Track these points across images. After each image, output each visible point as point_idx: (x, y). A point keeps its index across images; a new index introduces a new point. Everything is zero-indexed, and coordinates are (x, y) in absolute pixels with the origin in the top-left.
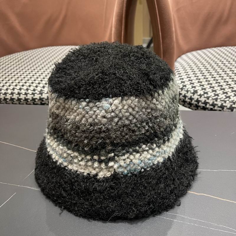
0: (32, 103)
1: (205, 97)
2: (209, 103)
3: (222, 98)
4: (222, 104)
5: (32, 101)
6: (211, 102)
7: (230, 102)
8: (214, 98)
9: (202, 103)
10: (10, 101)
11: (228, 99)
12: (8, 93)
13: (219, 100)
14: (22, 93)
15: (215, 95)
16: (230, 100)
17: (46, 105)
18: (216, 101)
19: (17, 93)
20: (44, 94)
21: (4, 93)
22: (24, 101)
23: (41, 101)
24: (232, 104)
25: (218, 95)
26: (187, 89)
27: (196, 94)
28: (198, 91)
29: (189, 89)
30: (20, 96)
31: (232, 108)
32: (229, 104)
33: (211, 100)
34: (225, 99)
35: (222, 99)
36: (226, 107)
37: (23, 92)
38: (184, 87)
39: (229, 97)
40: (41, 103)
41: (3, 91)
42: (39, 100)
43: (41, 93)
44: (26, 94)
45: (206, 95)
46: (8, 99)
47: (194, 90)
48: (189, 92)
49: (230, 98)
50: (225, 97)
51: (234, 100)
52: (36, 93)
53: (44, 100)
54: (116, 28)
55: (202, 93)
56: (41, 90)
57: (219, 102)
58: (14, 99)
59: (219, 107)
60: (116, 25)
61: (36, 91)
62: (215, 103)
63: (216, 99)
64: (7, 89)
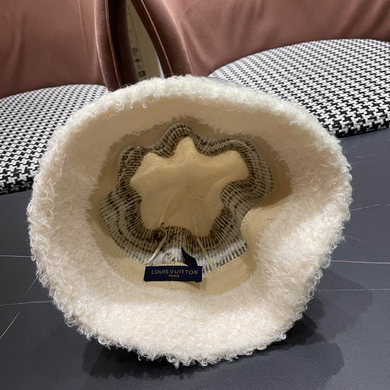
0: (6, 192)
17: (27, 189)
23: (19, 186)
40: (20, 188)
53: (23, 182)
54: (103, 59)
60: (102, 54)
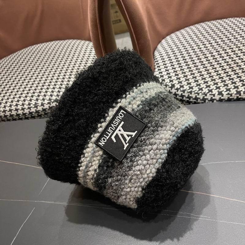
1: (181, 91)
2: (185, 96)
3: (196, 90)
4: (196, 96)
5: (29, 115)
6: (187, 95)
7: (202, 94)
8: (189, 91)
9: (179, 96)
10: (10, 117)
11: (201, 91)
12: (6, 110)
13: (193, 93)
14: (19, 109)
15: (190, 88)
16: (203, 92)
18: (191, 94)
19: (14, 110)
20: (38, 107)
21: (3, 111)
22: (23, 116)
24: (204, 95)
25: (192, 88)
26: (166, 83)
27: (173, 88)
28: (175, 85)
29: (167, 84)
30: (18, 112)
31: (204, 99)
32: (202, 96)
33: (186, 93)
34: (198, 91)
35: (196, 92)
36: (200, 98)
37: (20, 107)
38: (163, 82)
39: (201, 89)
40: (38, 115)
41: (2, 109)
42: (35, 113)
43: (36, 106)
44: (23, 109)
45: (182, 89)
46: (8, 116)
47: (171, 84)
48: (168, 86)
50: (198, 90)
51: (206, 92)
52: (32, 107)
53: (40, 112)
55: (179, 87)
56: (36, 104)
57: (194, 95)
58: (13, 115)
59: (193, 99)
61: (32, 105)
62: (190, 95)
63: (191, 92)
64: (5, 107)
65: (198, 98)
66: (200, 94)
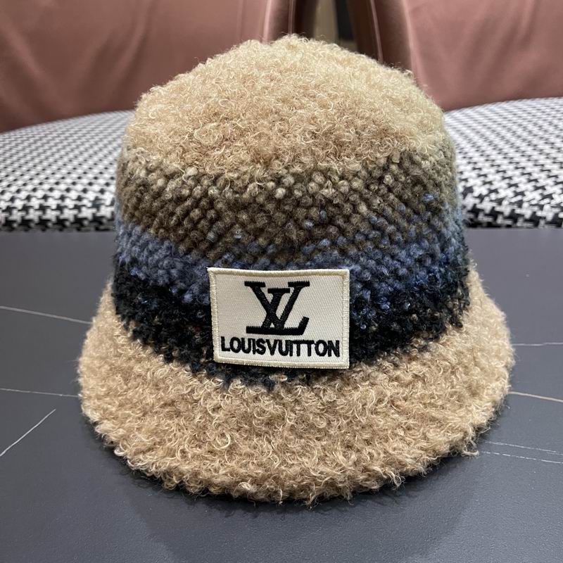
1: (491, 201)
2: (501, 213)
3: (534, 199)
4: (534, 213)
5: (74, 225)
6: (507, 211)
7: (552, 207)
8: (513, 200)
9: (486, 215)
11: (547, 200)
13: (525, 205)
15: (516, 194)
16: (553, 202)
18: (520, 207)
20: (103, 208)
21: (4, 208)
23: (96, 224)
24: (557, 210)
27: (470, 195)
28: (475, 188)
30: (44, 213)
31: (558, 221)
32: (552, 211)
33: (506, 206)
34: (540, 201)
35: (534, 202)
36: (545, 218)
37: (52, 203)
39: (550, 196)
41: (4, 205)
42: (91, 222)
43: (96, 204)
44: (60, 208)
46: (15, 221)
47: (464, 186)
49: (552, 199)
50: (539, 197)
52: (84, 206)
55: (485, 192)
56: (97, 199)
57: (527, 209)
58: (30, 221)
59: (526, 221)
61: (85, 202)
62: (518, 211)
63: (520, 204)
64: (12, 200)
65: (540, 218)
66: (547, 207)
